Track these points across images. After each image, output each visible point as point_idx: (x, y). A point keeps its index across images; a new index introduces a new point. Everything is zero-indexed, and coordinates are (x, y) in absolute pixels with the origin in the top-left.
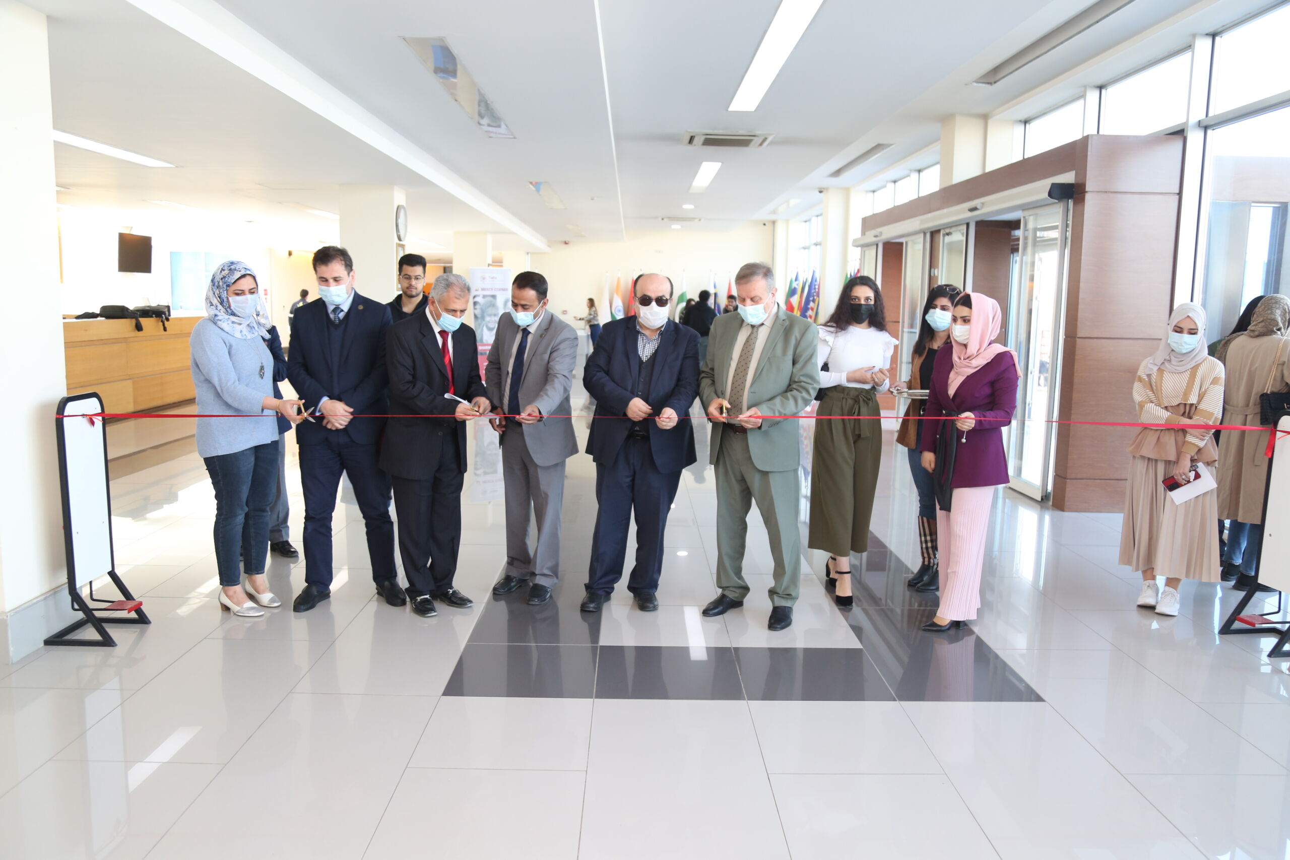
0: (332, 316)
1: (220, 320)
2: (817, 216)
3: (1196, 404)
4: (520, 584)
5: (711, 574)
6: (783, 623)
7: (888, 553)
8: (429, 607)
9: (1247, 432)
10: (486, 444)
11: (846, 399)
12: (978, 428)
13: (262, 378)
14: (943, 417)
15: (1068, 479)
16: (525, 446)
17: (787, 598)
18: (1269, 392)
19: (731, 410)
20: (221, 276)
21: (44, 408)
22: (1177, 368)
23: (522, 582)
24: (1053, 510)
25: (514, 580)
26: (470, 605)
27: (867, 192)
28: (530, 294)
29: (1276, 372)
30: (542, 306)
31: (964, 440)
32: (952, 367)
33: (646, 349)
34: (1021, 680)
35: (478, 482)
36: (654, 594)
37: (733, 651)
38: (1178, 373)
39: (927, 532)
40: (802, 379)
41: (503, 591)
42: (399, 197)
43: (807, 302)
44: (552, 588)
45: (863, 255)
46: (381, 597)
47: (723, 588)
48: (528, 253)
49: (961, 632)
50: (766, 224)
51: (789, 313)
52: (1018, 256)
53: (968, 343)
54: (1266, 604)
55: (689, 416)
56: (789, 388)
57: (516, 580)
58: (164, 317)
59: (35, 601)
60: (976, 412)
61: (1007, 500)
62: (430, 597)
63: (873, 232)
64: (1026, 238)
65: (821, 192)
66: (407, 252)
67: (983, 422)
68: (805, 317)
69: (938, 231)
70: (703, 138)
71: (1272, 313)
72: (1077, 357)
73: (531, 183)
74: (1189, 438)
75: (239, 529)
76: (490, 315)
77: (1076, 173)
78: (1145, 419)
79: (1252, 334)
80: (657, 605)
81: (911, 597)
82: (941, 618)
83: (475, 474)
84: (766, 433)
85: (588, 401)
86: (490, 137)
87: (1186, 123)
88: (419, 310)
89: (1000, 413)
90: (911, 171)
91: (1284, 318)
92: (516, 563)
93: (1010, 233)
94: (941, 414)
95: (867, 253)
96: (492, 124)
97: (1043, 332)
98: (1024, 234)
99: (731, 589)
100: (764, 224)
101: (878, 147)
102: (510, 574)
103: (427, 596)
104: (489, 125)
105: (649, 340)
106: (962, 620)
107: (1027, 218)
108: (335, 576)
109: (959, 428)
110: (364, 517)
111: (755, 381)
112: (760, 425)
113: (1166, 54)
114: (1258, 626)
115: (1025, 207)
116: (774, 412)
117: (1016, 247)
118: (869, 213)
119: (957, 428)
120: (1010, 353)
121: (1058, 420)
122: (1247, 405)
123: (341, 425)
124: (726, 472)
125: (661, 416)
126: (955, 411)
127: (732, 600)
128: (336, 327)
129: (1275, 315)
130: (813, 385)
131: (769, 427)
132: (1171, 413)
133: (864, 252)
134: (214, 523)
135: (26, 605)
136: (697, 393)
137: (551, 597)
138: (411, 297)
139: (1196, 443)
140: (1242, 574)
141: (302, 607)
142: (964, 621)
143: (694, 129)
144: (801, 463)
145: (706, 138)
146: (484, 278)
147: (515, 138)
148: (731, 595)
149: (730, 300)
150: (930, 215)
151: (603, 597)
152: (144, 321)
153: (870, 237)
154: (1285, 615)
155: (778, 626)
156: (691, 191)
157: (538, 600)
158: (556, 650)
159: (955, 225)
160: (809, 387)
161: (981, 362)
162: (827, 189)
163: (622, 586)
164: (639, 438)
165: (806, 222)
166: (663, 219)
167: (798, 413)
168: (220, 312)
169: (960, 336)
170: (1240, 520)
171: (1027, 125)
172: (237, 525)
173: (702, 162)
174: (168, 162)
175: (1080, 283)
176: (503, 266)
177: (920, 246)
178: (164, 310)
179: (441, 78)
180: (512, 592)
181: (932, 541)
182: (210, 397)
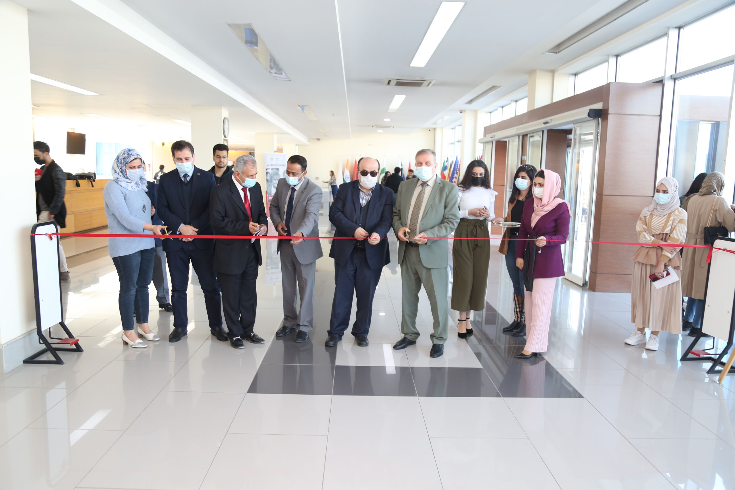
0: (183, 179)
1: (120, 181)
2: (459, 126)
3: (669, 234)
4: (291, 331)
5: (398, 325)
6: (438, 354)
7: (497, 314)
8: (240, 343)
9: (697, 248)
11: (470, 225)
12: (548, 245)
13: (144, 212)
14: (528, 239)
15: (597, 274)
16: (294, 253)
17: (441, 340)
18: (709, 226)
19: (410, 233)
20: (123, 157)
21: (24, 229)
22: (661, 213)
23: (292, 330)
24: (589, 291)
25: (288, 328)
26: (263, 342)
27: (487, 112)
28: (298, 167)
29: (712, 215)
30: (304, 175)
31: (540, 252)
32: (533, 211)
33: (364, 200)
34: (570, 386)
35: (268, 273)
36: (366, 337)
37: (410, 369)
38: (661, 216)
39: (517, 303)
40: (450, 216)
41: (282, 334)
42: (225, 113)
43: (453, 174)
44: (309, 333)
45: (484, 148)
46: (214, 337)
47: (405, 334)
48: (297, 145)
49: (537, 359)
50: (431, 130)
51: (443, 180)
52: (571, 149)
53: (542, 198)
54: (706, 344)
55: (387, 237)
56: (442, 222)
58: (92, 179)
59: (18, 338)
60: (547, 236)
61: (564, 286)
63: (490, 135)
64: (575, 139)
65: (461, 112)
67: (551, 242)
68: (452, 182)
69: (526, 135)
70: (396, 81)
71: (711, 182)
72: (603, 206)
73: (299, 106)
74: (664, 253)
75: (133, 298)
76: (275, 180)
77: (603, 103)
78: (641, 241)
79: (700, 194)
80: (368, 343)
81: (510, 339)
82: (526, 351)
83: (267, 269)
84: (430, 247)
85: (330, 228)
86: (276, 80)
87: (664, 76)
88: (227, 175)
89: (560, 237)
90: (511, 101)
91: (718, 185)
92: (289, 319)
93: (567, 136)
94: (527, 237)
95: (487, 146)
96: (277, 72)
97: (584, 191)
98: (574, 137)
99: (410, 334)
100: (430, 130)
101: (493, 88)
102: (286, 325)
103: (239, 337)
104: (276, 73)
105: (366, 195)
106: (538, 352)
107: (576, 128)
109: (537, 245)
110: (204, 292)
111: (424, 217)
112: (426, 242)
113: (653, 38)
114: (701, 356)
115: (575, 122)
116: (434, 235)
117: (569, 144)
118: (488, 124)
119: (536, 245)
120: (566, 204)
121: (592, 241)
122: (697, 233)
123: (191, 239)
124: (407, 269)
125: (371, 237)
126: (535, 236)
127: (410, 340)
128: (186, 185)
129: (713, 183)
130: (456, 220)
131: (431, 243)
132: (656, 238)
133: (485, 146)
134: (119, 295)
135: (13, 341)
136: (391, 225)
137: (308, 338)
138: (221, 167)
139: (668, 256)
140: (693, 327)
141: (174, 340)
142: (539, 353)
143: (390, 77)
144: (449, 264)
145: (397, 82)
146: (272, 159)
147: (290, 80)
148: (409, 337)
149: (410, 172)
150: (522, 126)
151: (338, 338)
152: (80, 181)
153: (488, 138)
154: (716, 350)
155: (436, 355)
156: (389, 111)
157: (301, 340)
158: (311, 368)
159: (536, 131)
160: (454, 221)
161: (549, 208)
162: (465, 111)
163: (348, 332)
164: (359, 249)
165: (453, 129)
166: (373, 127)
167: (447, 236)
168: (120, 177)
169: (538, 194)
170: (693, 297)
171: (576, 77)
172: (131, 296)
173: (395, 95)
174: (95, 92)
175: (605, 165)
176: (282, 152)
177: (516, 143)
178: (92, 175)
179: (249, 46)
180: (287, 335)
181: (519, 308)
182: (115, 223)
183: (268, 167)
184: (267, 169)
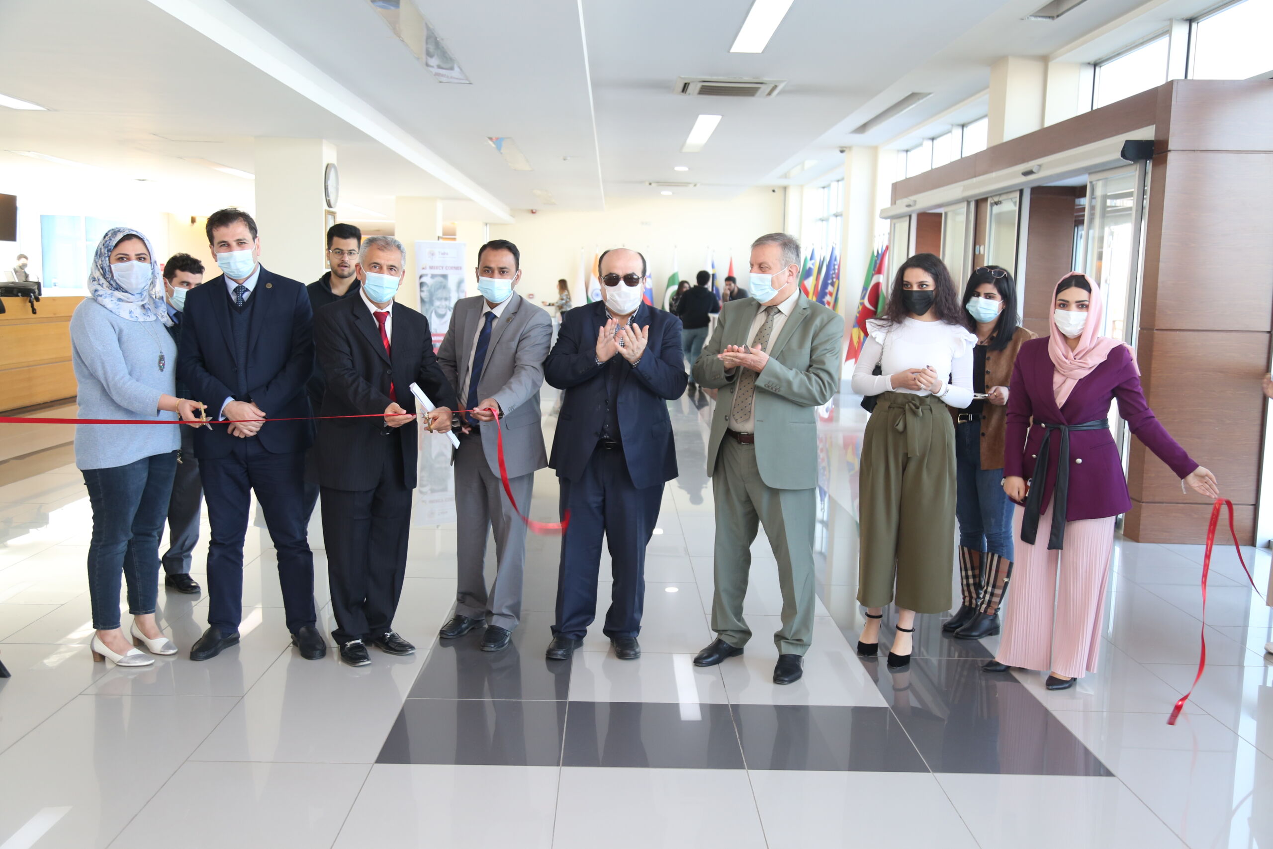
0: (234, 297)
2: (838, 181)
4: (473, 626)
6: (792, 675)
8: (361, 654)
10: (433, 456)
11: (893, 408)
13: (162, 370)
15: (1143, 502)
16: (483, 455)
17: (797, 645)
23: (476, 623)
24: (1124, 540)
25: (466, 621)
26: (411, 652)
27: (898, 151)
28: (508, 257)
31: (1080, 461)
35: (424, 501)
36: (635, 638)
37: (731, 709)
39: (969, 565)
41: (452, 634)
42: (329, 154)
43: (825, 285)
44: (512, 631)
45: (893, 228)
46: (297, 649)
47: (720, 632)
48: (486, 224)
50: (776, 190)
52: (1083, 229)
57: (468, 621)
58: (33, 297)
62: (362, 641)
63: (906, 201)
64: (1093, 208)
65: (842, 151)
66: (339, 221)
68: (823, 303)
69: (986, 199)
70: (700, 85)
72: (1154, 353)
73: (491, 139)
75: (121, 558)
76: (440, 299)
77: (1156, 126)
80: (639, 652)
81: (950, 646)
86: (441, 82)
88: (352, 292)
92: (469, 599)
93: (1074, 201)
95: (897, 225)
96: (443, 65)
98: (1091, 202)
99: (729, 633)
100: (774, 191)
101: (912, 97)
102: (461, 614)
103: (359, 641)
104: (439, 67)
107: (1094, 183)
108: (246, 617)
110: (276, 546)
115: (1092, 170)
117: (1081, 218)
118: (901, 177)
123: (251, 431)
124: (727, 491)
126: (1064, 425)
127: (731, 647)
128: (240, 310)
133: (895, 225)
134: (88, 551)
137: (510, 641)
138: (342, 277)
141: (202, 655)
143: (687, 76)
145: (703, 86)
146: (433, 254)
147: (470, 84)
148: (729, 640)
149: (730, 283)
150: (975, 180)
151: (573, 642)
152: (6, 301)
153: (901, 207)
155: (786, 679)
156: (685, 150)
157: (495, 646)
158: (518, 707)
159: (1006, 191)
162: (850, 148)
164: (609, 448)
165: (824, 188)
166: (650, 184)
168: (102, 287)
169: (1075, 326)
171: (1097, 69)
172: (118, 554)
173: (698, 115)
174: (38, 104)
175: (1160, 263)
176: (454, 239)
177: (963, 218)
178: (31, 288)
179: (380, 7)
180: (463, 635)
181: (974, 576)
182: (95, 395)
183: (424, 272)
184: (421, 277)
